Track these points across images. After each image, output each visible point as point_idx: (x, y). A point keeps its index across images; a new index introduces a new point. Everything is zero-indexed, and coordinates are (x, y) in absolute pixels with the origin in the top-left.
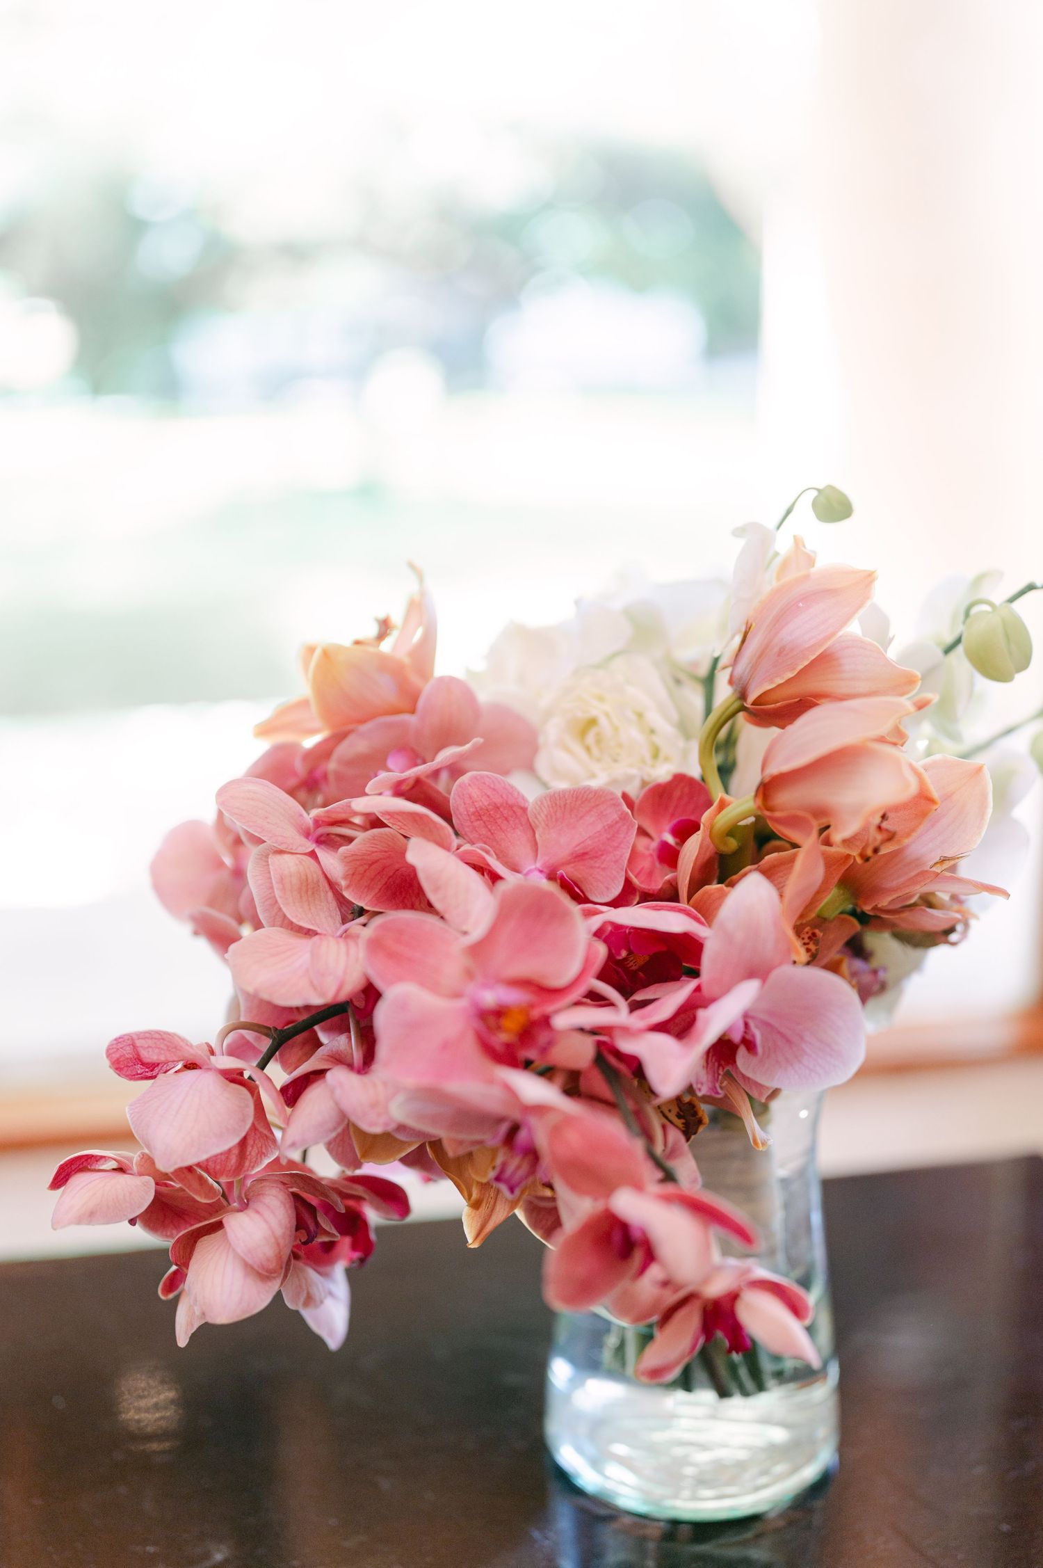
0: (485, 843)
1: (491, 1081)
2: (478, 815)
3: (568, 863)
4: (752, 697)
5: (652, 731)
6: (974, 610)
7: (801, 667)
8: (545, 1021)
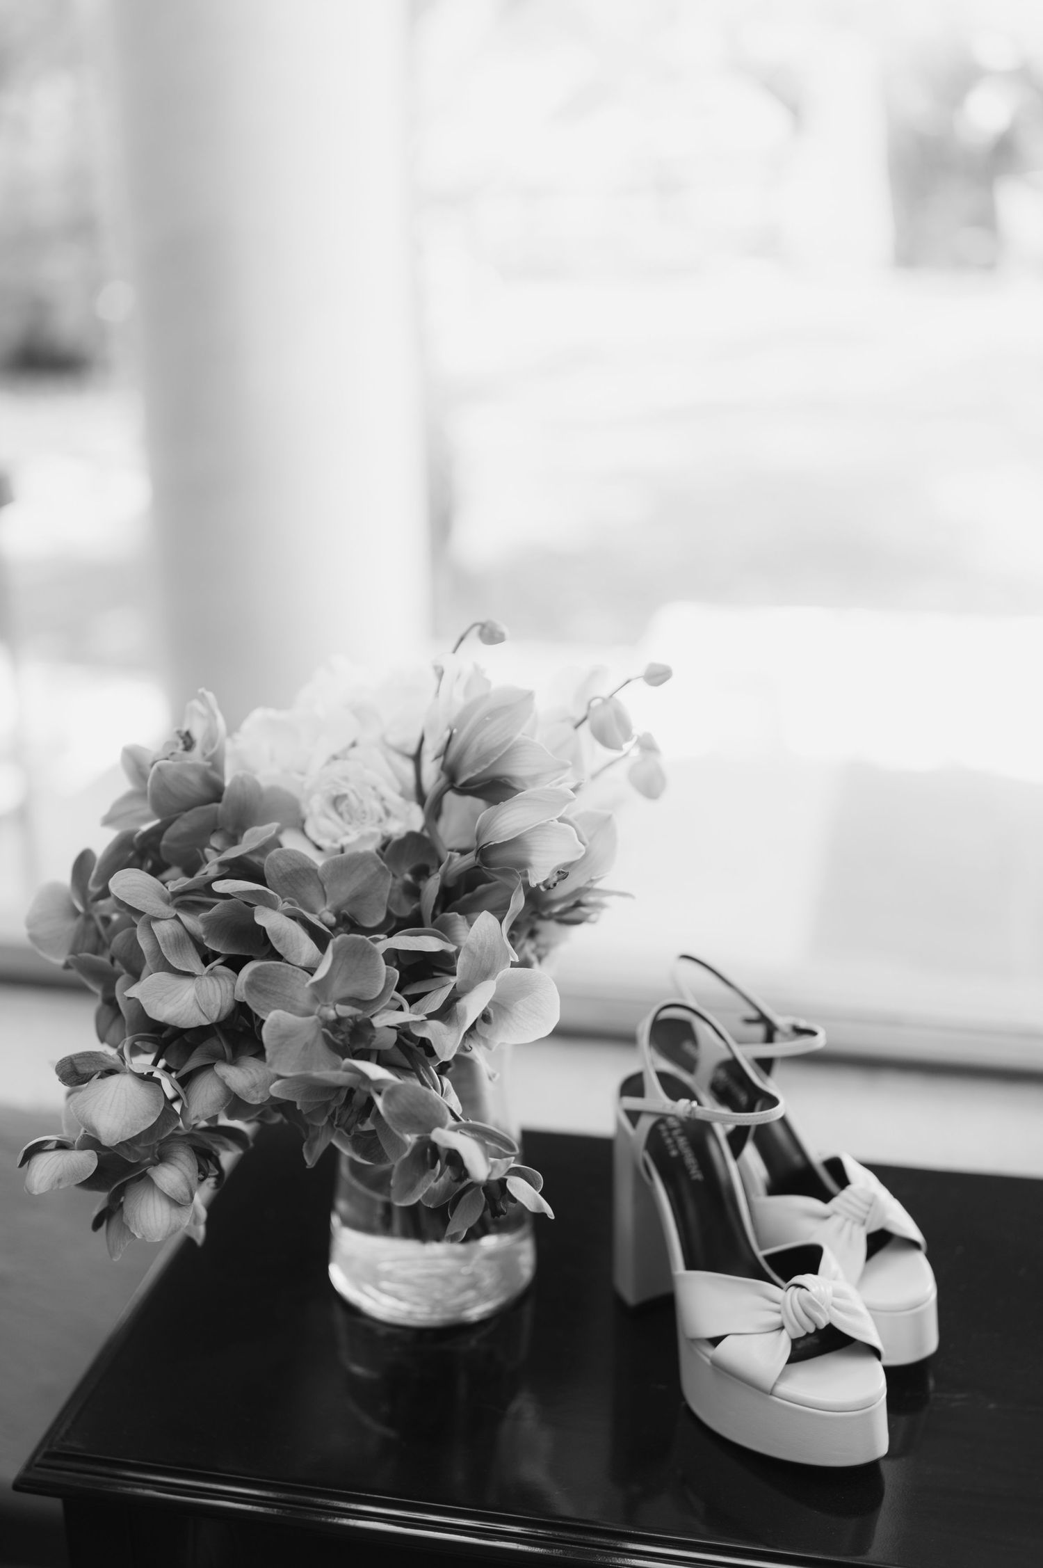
0: (291, 896)
2: (288, 881)
3: (346, 904)
4: (460, 782)
5: (383, 798)
7: (492, 761)
8: (368, 1023)
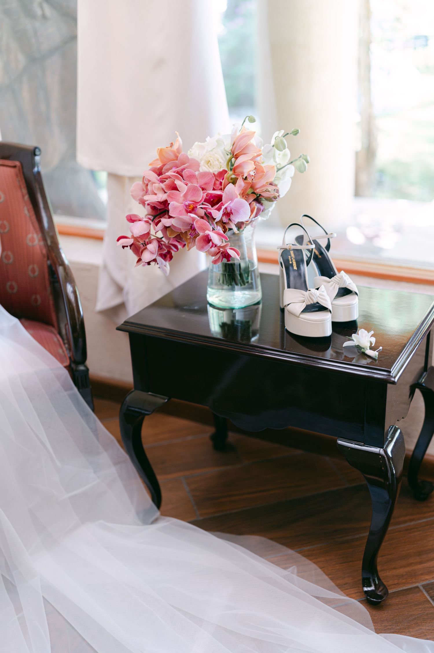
1: (188, 216)
2: (188, 177)
3: (203, 185)
4: (234, 155)
5: (221, 163)
6: (276, 138)
7: (242, 149)
8: (196, 207)
